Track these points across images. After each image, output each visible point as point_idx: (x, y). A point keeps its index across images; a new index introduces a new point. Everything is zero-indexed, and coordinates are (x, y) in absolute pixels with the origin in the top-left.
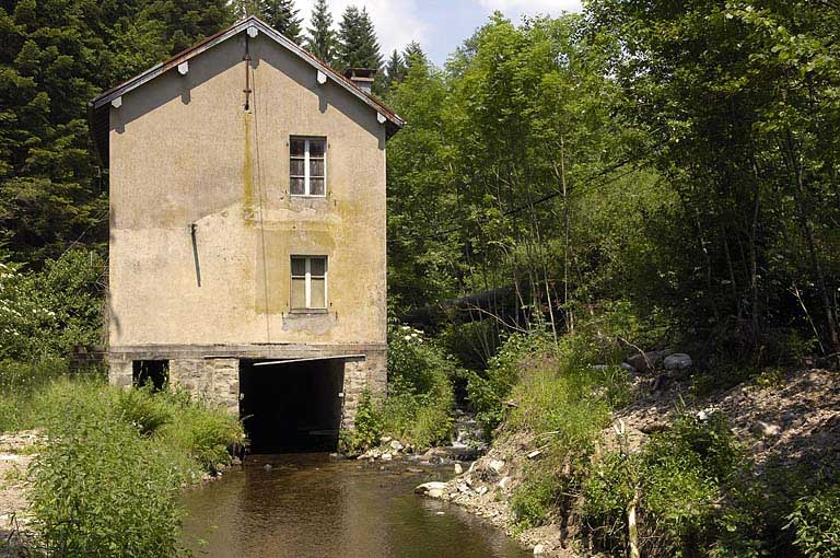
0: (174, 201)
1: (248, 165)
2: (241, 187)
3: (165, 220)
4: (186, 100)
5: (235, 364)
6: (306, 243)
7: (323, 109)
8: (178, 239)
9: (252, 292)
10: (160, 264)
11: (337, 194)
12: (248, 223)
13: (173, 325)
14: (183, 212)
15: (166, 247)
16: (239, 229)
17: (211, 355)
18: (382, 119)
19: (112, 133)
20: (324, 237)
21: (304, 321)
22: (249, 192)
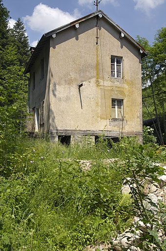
0: (73, 75)
1: (98, 64)
2: (95, 72)
3: (69, 82)
4: (77, 39)
5: (94, 138)
6: (117, 94)
7: (122, 47)
8: (74, 89)
9: (99, 111)
10: (68, 99)
11: (126, 77)
12: (98, 86)
13: (72, 122)
14: (76, 80)
15: (70, 93)
16: (94, 88)
17: (86, 134)
18: (141, 52)
19: (51, 48)
20: (122, 93)
21: (116, 123)
22: (97, 74)
